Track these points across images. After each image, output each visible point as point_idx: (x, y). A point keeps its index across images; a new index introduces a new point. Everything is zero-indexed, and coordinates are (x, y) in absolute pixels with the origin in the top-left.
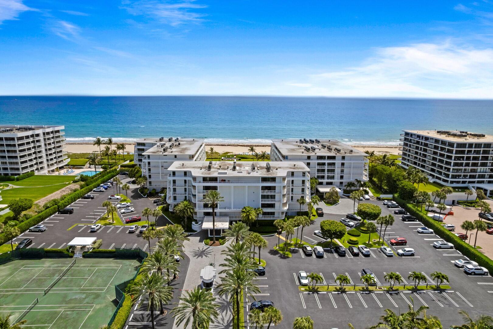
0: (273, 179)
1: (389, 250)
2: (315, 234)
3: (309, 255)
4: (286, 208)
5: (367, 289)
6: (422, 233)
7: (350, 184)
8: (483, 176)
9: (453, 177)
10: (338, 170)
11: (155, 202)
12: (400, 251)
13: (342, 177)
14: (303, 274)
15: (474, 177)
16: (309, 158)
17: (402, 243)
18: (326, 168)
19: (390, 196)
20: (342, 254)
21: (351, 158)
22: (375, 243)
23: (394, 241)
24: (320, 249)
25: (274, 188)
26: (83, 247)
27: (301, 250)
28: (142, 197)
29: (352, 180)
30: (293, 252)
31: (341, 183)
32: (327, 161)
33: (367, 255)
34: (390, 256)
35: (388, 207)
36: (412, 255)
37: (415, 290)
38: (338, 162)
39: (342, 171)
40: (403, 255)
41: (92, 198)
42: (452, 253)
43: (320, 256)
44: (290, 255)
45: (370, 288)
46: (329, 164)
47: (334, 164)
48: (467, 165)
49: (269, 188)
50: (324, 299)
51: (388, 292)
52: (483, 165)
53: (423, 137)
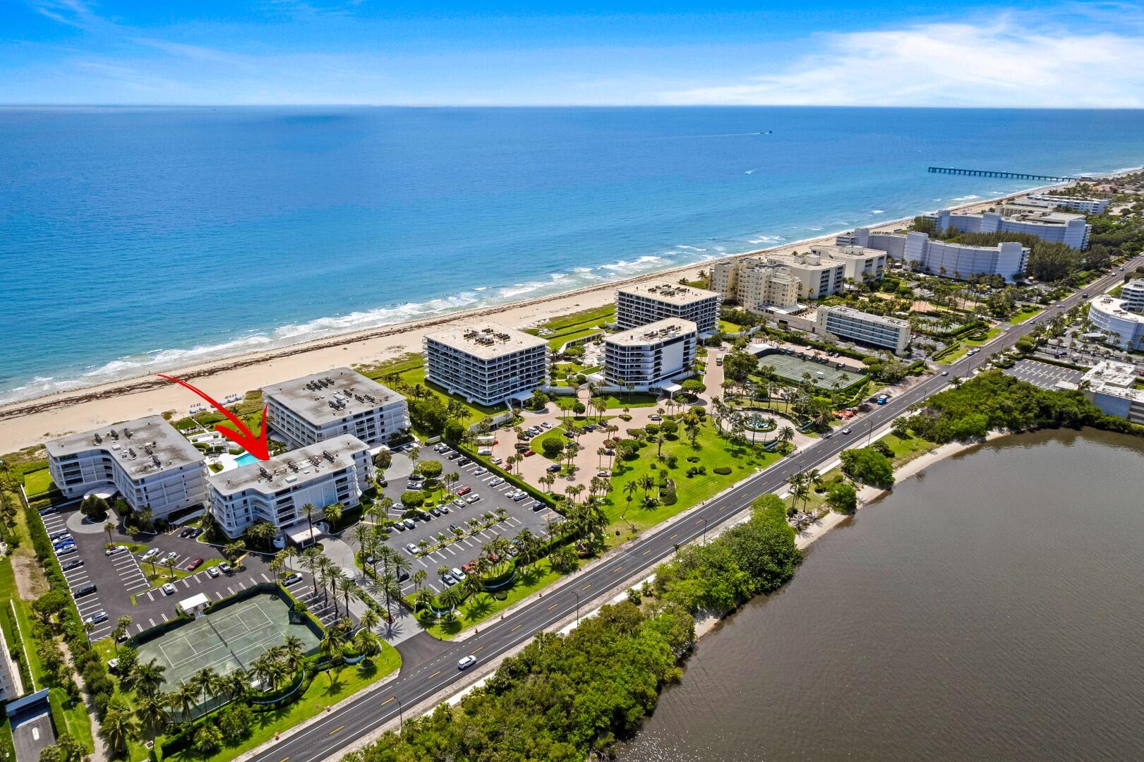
0: (344, 471)
1: (461, 502)
2: (394, 508)
3: (402, 530)
4: (360, 493)
5: (459, 539)
6: (479, 474)
7: (394, 436)
8: (515, 386)
9: (490, 395)
10: (377, 424)
11: (183, 536)
12: (469, 500)
13: (383, 431)
14: (412, 546)
15: (508, 389)
16: (344, 420)
17: (468, 491)
18: (366, 425)
19: (437, 438)
20: (428, 519)
21: (389, 407)
22: (447, 499)
23: (461, 492)
24: (410, 521)
25: (345, 479)
26: (196, 608)
27: (393, 528)
28: (153, 536)
29: (395, 430)
30: (388, 531)
31: (383, 437)
32: (365, 419)
33: (446, 513)
34: (463, 507)
35: (441, 452)
36: (478, 499)
37: (488, 526)
38: (376, 416)
39: (382, 423)
40: (472, 502)
41: (82, 564)
42: (504, 486)
43: (412, 527)
44: (388, 536)
45: (460, 537)
46: (368, 420)
47: (372, 419)
48: (500, 379)
49: (341, 481)
50: (435, 556)
51: (472, 535)
52: (514, 375)
53: (451, 349)
